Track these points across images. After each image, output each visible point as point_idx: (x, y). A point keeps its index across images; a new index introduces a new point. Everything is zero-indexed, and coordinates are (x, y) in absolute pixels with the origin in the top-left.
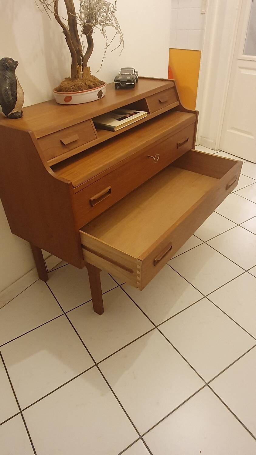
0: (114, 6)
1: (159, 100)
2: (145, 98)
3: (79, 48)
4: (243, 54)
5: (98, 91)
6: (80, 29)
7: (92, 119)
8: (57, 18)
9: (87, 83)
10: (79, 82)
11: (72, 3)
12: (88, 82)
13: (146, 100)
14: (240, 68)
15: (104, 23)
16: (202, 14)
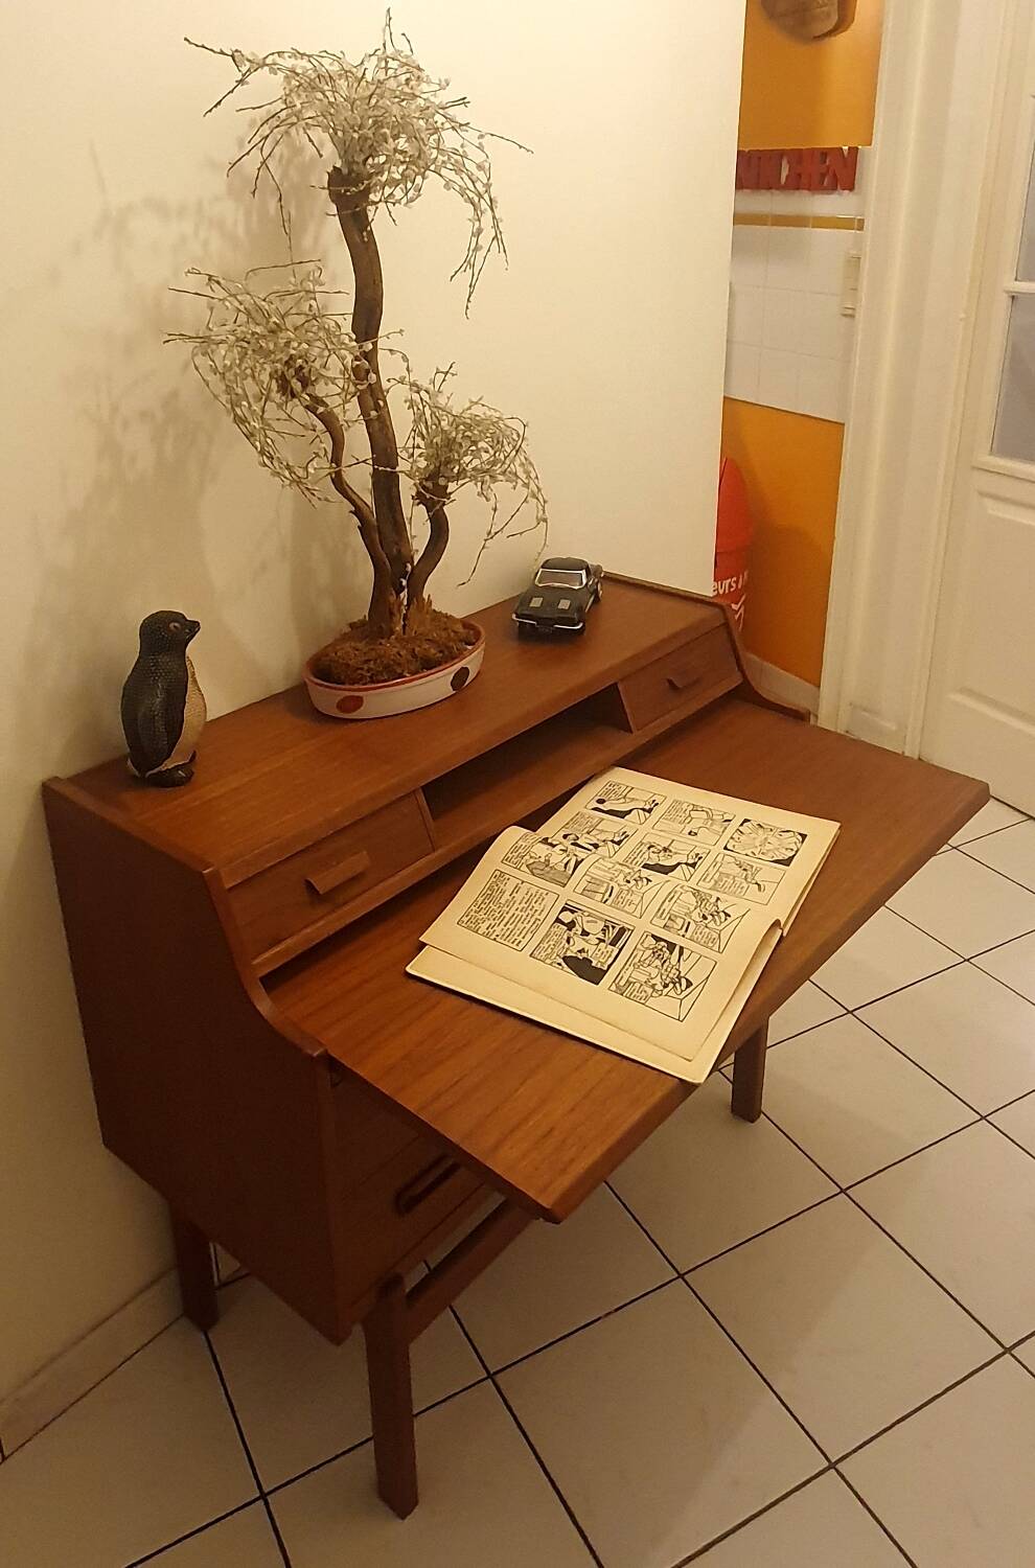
0: (521, 434)
1: (670, 682)
2: (616, 684)
3: (399, 551)
4: (990, 455)
5: (451, 673)
6: (407, 488)
7: (422, 787)
8: (338, 482)
9: (417, 649)
10: (390, 648)
11: (387, 434)
12: (419, 646)
13: (620, 687)
14: (982, 494)
15: (485, 475)
16: (845, 315)
